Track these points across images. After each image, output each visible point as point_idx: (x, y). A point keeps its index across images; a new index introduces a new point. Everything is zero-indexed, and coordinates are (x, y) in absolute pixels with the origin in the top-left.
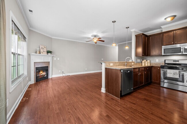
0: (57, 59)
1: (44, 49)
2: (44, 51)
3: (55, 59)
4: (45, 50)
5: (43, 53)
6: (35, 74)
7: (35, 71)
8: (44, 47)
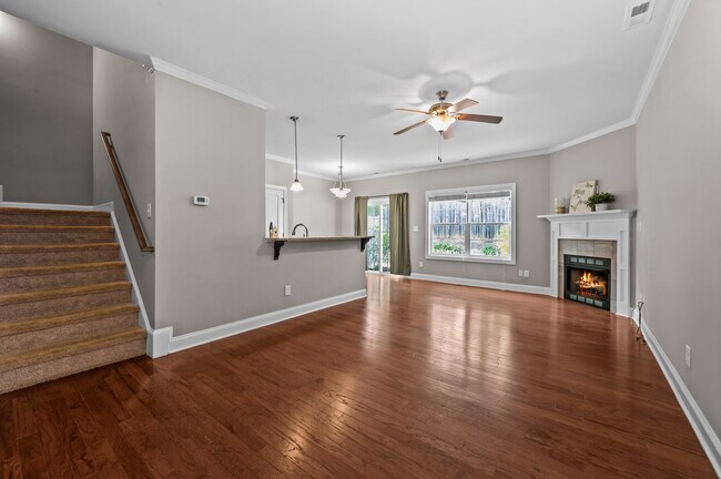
1: (583, 192)
2: (580, 201)
4: (588, 195)
6: (563, 274)
7: (562, 265)
8: (588, 186)
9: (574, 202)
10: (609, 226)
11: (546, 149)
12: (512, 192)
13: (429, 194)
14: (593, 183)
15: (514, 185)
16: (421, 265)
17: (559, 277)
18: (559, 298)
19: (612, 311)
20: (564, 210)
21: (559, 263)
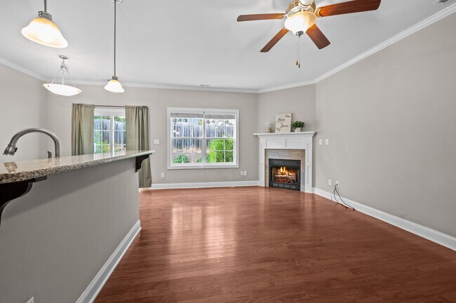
0: (324, 142)
1: (284, 120)
2: (283, 126)
3: (320, 142)
4: (288, 122)
5: (279, 130)
6: (268, 171)
7: (268, 166)
8: (287, 116)
9: (278, 125)
10: (300, 141)
11: (257, 90)
12: (237, 116)
13: (170, 110)
14: (290, 115)
15: (238, 111)
16: (163, 175)
17: (265, 173)
18: (266, 187)
19: (301, 190)
20: (271, 131)
21: (265, 164)
